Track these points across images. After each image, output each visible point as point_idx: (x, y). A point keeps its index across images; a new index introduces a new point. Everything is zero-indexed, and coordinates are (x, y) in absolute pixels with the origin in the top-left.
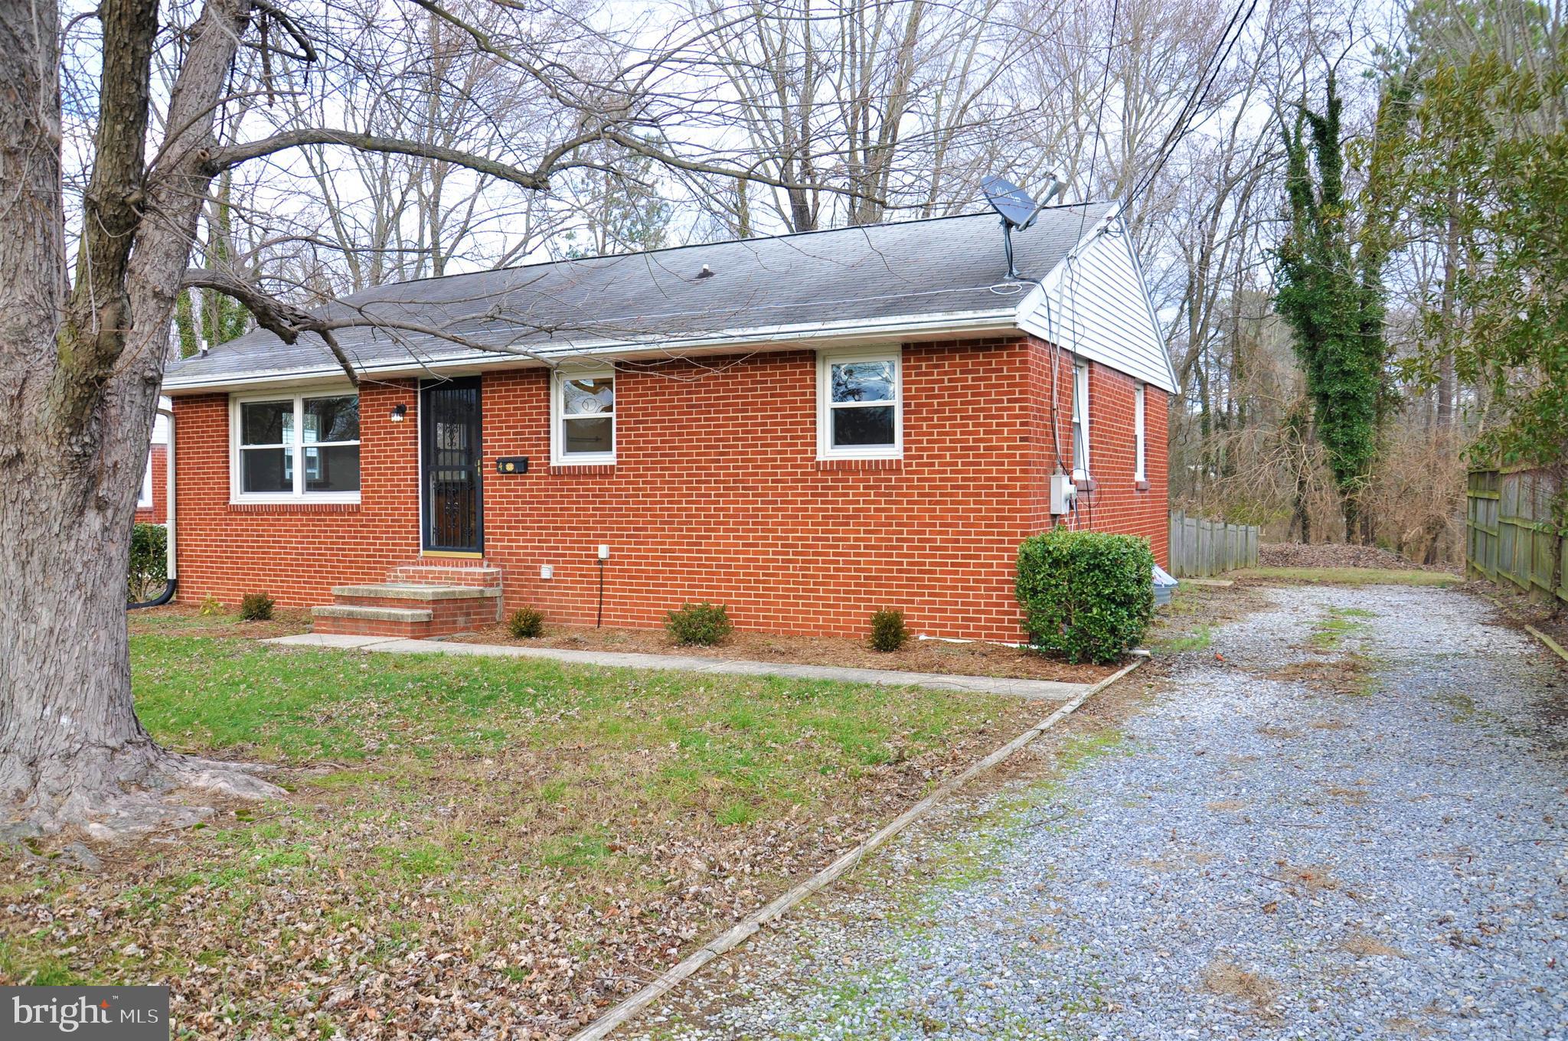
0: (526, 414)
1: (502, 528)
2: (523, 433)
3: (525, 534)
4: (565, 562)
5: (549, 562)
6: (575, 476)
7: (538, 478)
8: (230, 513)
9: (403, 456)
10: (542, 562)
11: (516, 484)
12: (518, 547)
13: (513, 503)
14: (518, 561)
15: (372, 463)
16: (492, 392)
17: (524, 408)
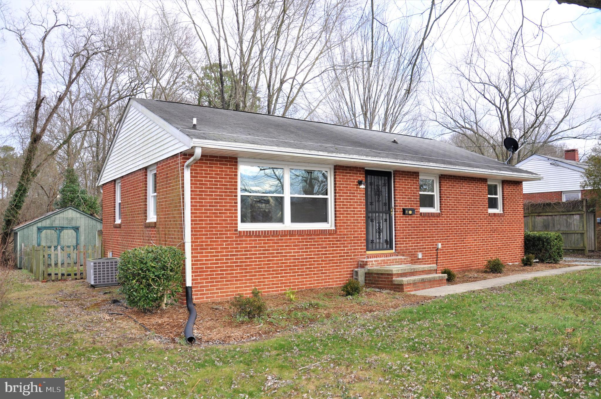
0: (412, 191)
1: (403, 238)
2: (411, 198)
3: (412, 241)
4: (425, 251)
5: (420, 251)
6: (429, 217)
7: (417, 217)
8: (240, 236)
9: (360, 205)
10: (417, 252)
11: (409, 220)
12: (409, 246)
13: (408, 227)
14: (409, 252)
15: (343, 208)
16: (399, 179)
17: (411, 188)
